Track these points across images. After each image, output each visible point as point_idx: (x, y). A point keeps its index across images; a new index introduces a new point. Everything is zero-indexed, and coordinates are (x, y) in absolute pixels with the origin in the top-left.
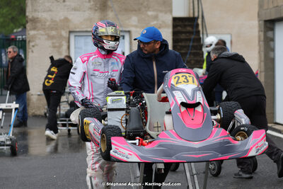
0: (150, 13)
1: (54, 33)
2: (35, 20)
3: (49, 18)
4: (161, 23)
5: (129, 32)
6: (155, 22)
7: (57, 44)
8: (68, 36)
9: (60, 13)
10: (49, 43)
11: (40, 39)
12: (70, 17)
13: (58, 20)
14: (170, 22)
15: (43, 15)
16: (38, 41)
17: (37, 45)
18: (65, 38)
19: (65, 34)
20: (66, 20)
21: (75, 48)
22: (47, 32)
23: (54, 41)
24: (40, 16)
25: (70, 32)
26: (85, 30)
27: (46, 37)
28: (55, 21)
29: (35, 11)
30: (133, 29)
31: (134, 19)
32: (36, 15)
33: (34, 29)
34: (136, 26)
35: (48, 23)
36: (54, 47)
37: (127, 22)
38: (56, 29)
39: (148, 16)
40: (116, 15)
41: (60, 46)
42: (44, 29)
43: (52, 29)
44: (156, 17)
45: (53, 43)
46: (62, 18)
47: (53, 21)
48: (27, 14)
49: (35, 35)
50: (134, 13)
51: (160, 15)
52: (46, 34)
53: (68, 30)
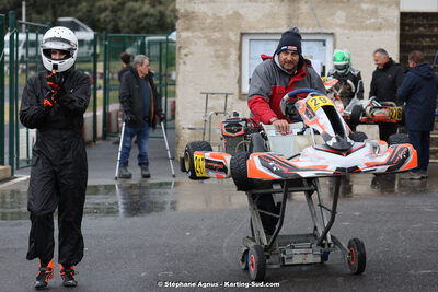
0: (364, 6)
1: (217, 35)
2: (188, 16)
3: (210, 13)
4: (380, 20)
5: (332, 34)
6: (373, 20)
7: (222, 53)
8: (238, 40)
9: (226, 9)
10: (210, 50)
11: (196, 43)
12: (242, 11)
13: (223, 15)
14: (396, 20)
15: (200, 8)
16: (192, 48)
17: (191, 53)
18: (234, 43)
19: (234, 37)
20: (237, 15)
21: (250, 58)
22: (208, 34)
23: (218, 47)
24: (196, 10)
25: (242, 34)
26: (264, 31)
27: (206, 41)
28: (219, 18)
30: (338, 31)
31: (340, 16)
32: (190, 7)
33: (188, 29)
34: (342, 26)
35: (208, 21)
36: (218, 57)
37: (329, 19)
38: (221, 30)
39: (363, 11)
40: (313, 9)
41: (227, 56)
42: (202, 29)
43: (214, 29)
44: (374, 13)
45: (216, 51)
46: (231, 12)
47: (216, 17)
48: (178, 6)
49: (188, 38)
50: (340, 5)
51: (380, 8)
52: (206, 37)
53: (239, 32)
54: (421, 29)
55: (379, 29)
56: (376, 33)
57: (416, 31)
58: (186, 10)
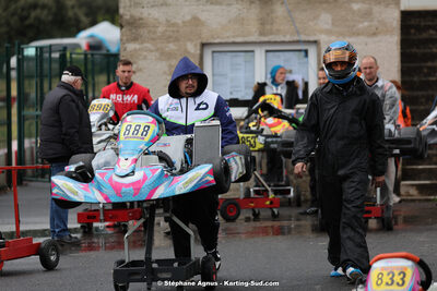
0: (356, 7)
1: (171, 47)
2: (135, 23)
3: (162, 19)
4: (375, 23)
5: (315, 42)
6: (366, 24)
8: (198, 52)
9: (184, 14)
10: (163, 66)
11: (145, 58)
12: (203, 16)
13: (180, 22)
14: (396, 23)
15: (151, 14)
16: (140, 63)
17: (140, 70)
19: (193, 49)
20: (196, 21)
22: (159, 46)
24: (145, 15)
25: (203, 45)
26: (231, 40)
27: (158, 54)
28: (174, 25)
29: (137, 5)
30: (323, 38)
31: (325, 19)
32: (137, 12)
33: (135, 40)
34: (328, 32)
35: (160, 29)
37: (311, 23)
38: (177, 40)
39: (353, 12)
40: (289, 12)
42: (153, 39)
43: (168, 39)
44: (367, 14)
46: (188, 18)
47: (169, 23)
48: (121, 11)
49: (135, 50)
50: (325, 5)
51: (376, 9)
52: (157, 50)
53: (199, 42)
54: (431, 32)
55: (374, 34)
56: (370, 40)
57: (425, 35)
58: (132, 16)
